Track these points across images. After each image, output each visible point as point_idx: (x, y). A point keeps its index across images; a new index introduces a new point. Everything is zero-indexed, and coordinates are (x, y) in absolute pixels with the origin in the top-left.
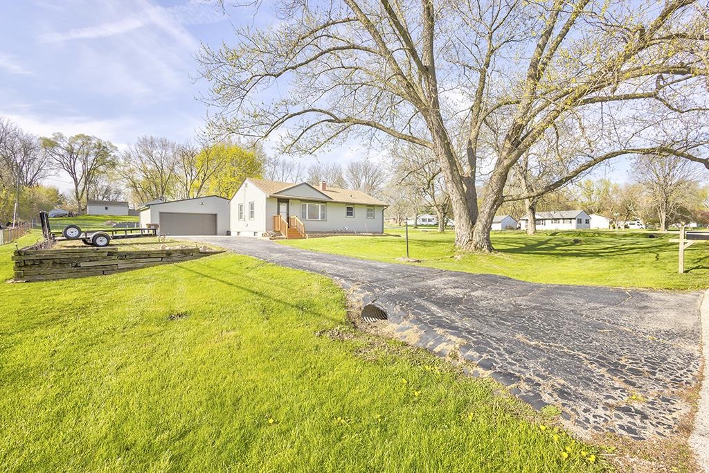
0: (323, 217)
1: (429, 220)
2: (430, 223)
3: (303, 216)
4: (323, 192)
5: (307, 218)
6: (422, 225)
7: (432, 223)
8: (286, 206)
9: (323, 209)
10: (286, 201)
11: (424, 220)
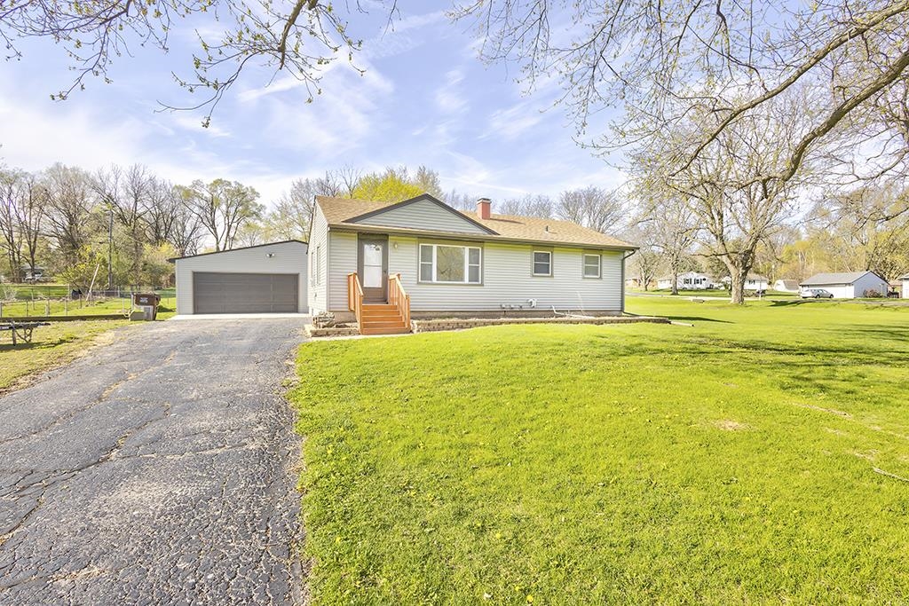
0: (474, 276)
1: (697, 282)
2: (698, 286)
3: (425, 274)
4: (483, 223)
5: (434, 280)
6: (684, 290)
7: (702, 286)
8: (380, 252)
9: (474, 257)
10: (381, 238)
11: (687, 281)
